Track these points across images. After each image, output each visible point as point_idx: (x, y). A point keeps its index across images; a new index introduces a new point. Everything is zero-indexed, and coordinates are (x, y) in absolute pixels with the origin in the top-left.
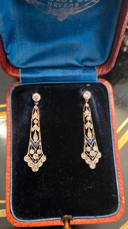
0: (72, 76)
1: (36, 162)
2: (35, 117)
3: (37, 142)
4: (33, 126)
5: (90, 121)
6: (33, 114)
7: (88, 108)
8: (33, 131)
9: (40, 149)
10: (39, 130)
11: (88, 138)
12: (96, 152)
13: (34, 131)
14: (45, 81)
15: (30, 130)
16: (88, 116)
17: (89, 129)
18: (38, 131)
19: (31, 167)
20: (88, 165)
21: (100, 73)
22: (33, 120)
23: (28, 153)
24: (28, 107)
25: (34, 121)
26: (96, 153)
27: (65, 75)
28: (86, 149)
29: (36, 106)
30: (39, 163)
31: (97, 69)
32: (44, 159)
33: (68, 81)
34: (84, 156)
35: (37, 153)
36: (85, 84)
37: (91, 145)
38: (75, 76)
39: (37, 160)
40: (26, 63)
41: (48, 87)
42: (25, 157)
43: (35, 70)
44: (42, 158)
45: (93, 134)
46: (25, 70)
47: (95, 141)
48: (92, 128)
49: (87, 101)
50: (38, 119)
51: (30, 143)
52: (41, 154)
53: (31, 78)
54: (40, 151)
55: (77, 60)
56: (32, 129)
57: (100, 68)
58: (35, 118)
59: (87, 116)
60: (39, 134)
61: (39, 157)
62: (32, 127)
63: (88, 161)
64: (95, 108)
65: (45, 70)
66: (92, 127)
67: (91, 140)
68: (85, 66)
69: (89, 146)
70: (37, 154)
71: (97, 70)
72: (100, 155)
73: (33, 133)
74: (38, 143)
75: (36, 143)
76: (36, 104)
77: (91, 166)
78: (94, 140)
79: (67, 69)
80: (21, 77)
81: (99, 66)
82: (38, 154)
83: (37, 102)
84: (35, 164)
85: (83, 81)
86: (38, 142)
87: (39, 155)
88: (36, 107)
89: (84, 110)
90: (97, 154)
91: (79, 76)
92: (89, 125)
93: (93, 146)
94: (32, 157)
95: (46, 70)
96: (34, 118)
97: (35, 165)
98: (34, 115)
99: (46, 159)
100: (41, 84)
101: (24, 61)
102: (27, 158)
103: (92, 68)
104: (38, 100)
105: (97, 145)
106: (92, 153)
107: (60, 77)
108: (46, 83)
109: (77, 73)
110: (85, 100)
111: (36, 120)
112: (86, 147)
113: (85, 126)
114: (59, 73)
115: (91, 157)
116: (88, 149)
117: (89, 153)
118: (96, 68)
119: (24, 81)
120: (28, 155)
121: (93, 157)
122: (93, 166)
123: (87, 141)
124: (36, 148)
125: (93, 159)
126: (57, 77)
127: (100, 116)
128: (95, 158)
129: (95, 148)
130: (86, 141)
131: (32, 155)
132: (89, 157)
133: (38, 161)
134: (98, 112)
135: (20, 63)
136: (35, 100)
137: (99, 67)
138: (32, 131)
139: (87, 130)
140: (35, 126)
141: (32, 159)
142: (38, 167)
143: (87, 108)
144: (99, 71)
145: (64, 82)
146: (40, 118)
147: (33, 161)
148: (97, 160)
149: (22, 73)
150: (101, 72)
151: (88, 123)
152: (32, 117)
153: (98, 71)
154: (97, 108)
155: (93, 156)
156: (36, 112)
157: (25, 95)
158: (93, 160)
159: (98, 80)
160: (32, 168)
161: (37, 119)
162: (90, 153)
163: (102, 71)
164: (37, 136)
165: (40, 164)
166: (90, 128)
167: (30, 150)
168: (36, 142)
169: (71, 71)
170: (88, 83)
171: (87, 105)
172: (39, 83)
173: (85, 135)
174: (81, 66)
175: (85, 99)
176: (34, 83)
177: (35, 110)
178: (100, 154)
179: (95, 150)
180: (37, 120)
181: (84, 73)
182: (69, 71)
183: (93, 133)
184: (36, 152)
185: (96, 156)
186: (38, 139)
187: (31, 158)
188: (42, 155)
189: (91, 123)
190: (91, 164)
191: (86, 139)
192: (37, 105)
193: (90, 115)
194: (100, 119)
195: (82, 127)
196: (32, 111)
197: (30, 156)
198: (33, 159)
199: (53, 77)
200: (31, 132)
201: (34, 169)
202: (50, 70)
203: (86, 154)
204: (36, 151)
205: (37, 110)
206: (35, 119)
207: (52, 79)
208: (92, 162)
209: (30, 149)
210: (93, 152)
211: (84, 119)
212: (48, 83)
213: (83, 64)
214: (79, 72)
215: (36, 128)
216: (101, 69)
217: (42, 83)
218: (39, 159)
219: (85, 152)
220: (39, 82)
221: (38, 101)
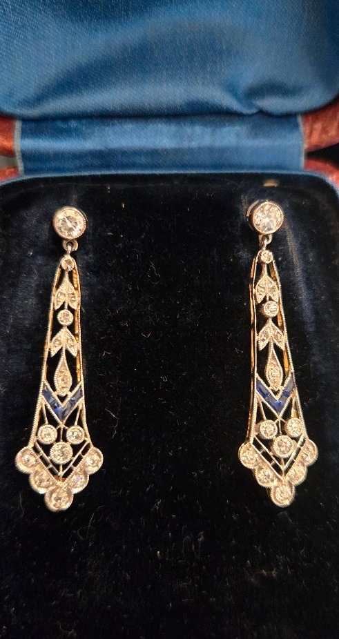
0: (211, 150)
1: (61, 473)
2: (62, 299)
3: (66, 395)
4: (52, 336)
5: (275, 320)
6: (57, 287)
7: (269, 266)
8: (53, 354)
9: (80, 424)
10: (76, 348)
11: (269, 386)
12: (297, 442)
13: (59, 354)
14: (108, 167)
15: (43, 350)
16: (270, 299)
17: (272, 350)
18: (75, 354)
19: (43, 496)
20: (265, 492)
21: (315, 139)
22: (56, 312)
23: (33, 439)
24: (40, 260)
25: (59, 316)
26: (298, 445)
27: (186, 144)
28: (258, 430)
29: (68, 257)
30: (73, 477)
31: (304, 124)
32: (93, 461)
33: (193, 167)
34: (248, 456)
35: (65, 440)
36: (259, 178)
37: (278, 411)
38: (222, 150)
39: (65, 466)
40: (40, 99)
41: (121, 186)
42: (19, 454)
43: (73, 124)
44: (87, 459)
45: (286, 370)
46: (36, 126)
47: (295, 396)
48: (283, 348)
49: (266, 242)
50: (75, 306)
51: (42, 401)
52: (84, 441)
53: (59, 156)
54: (78, 433)
55: (231, 89)
56: (51, 347)
57: (314, 122)
58: (64, 303)
59: (264, 301)
60: (79, 366)
61: (74, 456)
62: (51, 340)
63: (264, 476)
64: (298, 270)
65: (108, 125)
66: (283, 341)
67: (281, 393)
68: (262, 113)
69: (271, 417)
70: (68, 445)
71: (303, 128)
72: (311, 454)
73: (54, 362)
74: (72, 402)
75: (62, 399)
76: (69, 248)
77: (275, 493)
78: (291, 396)
79: (193, 123)
80: (19, 149)
81: (313, 114)
82: (72, 446)
83: (71, 243)
84: (59, 483)
85: (252, 167)
86: (70, 395)
87: (76, 448)
88: (67, 262)
89: (253, 275)
90: (299, 450)
91: (237, 150)
92: (272, 336)
93: (287, 416)
94: (48, 454)
95: (113, 124)
96: (61, 304)
97: (58, 487)
98: (61, 293)
99: (100, 465)
100: (94, 179)
101: (32, 91)
102: (27, 457)
103: (287, 119)
104: (76, 233)
105: (301, 413)
106: (283, 446)
107: (166, 152)
108: (113, 172)
109: (229, 137)
110: (260, 237)
111: (66, 311)
112: (260, 419)
113: (256, 338)
114: (161, 137)
115: (278, 459)
116: (268, 428)
117: (268, 443)
118: (300, 120)
119: (30, 165)
120: (31, 445)
121: (286, 460)
122: (282, 496)
123: (264, 395)
124: (62, 418)
125: (283, 467)
126: (153, 153)
127: (314, 300)
128: (292, 462)
129: (294, 425)
130: (257, 398)
131: (47, 448)
132: (270, 459)
133: (70, 470)
134: (307, 284)
135: (20, 96)
136: (64, 234)
137: (310, 118)
138: (49, 353)
139: (263, 355)
140: (64, 334)
141: (46, 464)
142: (69, 492)
143: (265, 269)
144: (311, 133)
145: (181, 172)
146: (83, 303)
147: (51, 470)
148: (299, 473)
149: (24, 134)
150: (320, 135)
151: (269, 327)
152: (53, 298)
153: (308, 132)
154: (305, 271)
155: (286, 456)
156: (66, 279)
157: (31, 217)
158: (287, 471)
159: (307, 166)
160: (47, 498)
161: (69, 308)
162: (275, 447)
163: (324, 130)
164: (68, 374)
165: (78, 483)
166: (276, 347)
167: (41, 428)
168: (64, 395)
169: (209, 130)
170: (270, 176)
171: (266, 256)
172: (87, 173)
173: (256, 375)
174: (245, 111)
175: (261, 234)
176: (68, 174)
177: (63, 272)
178: (311, 448)
179: (296, 435)
180: (73, 311)
181: (256, 136)
182: (198, 129)
183: (286, 364)
184: (62, 436)
185: (299, 458)
186: (75, 383)
187: (42, 458)
188: (88, 446)
189: (281, 328)
190: (276, 487)
191: (260, 390)
192: (73, 254)
193: (277, 295)
194: (316, 312)
195: (246, 343)
196: (53, 276)
197: (40, 449)
198: (51, 460)
199: (138, 153)
200: (46, 359)
201: (54, 502)
202: (129, 126)
203: (259, 447)
204: (65, 431)
205: (71, 274)
206: (62, 307)
207: (137, 160)
208: (279, 479)
209: (41, 422)
210: (285, 438)
211: (253, 311)
212: (120, 172)
213: (251, 106)
214: (237, 135)
215: (65, 342)
216: (318, 126)
217: (98, 173)
218: (76, 464)
219: (255, 439)
220: (87, 167)
221: (78, 239)
